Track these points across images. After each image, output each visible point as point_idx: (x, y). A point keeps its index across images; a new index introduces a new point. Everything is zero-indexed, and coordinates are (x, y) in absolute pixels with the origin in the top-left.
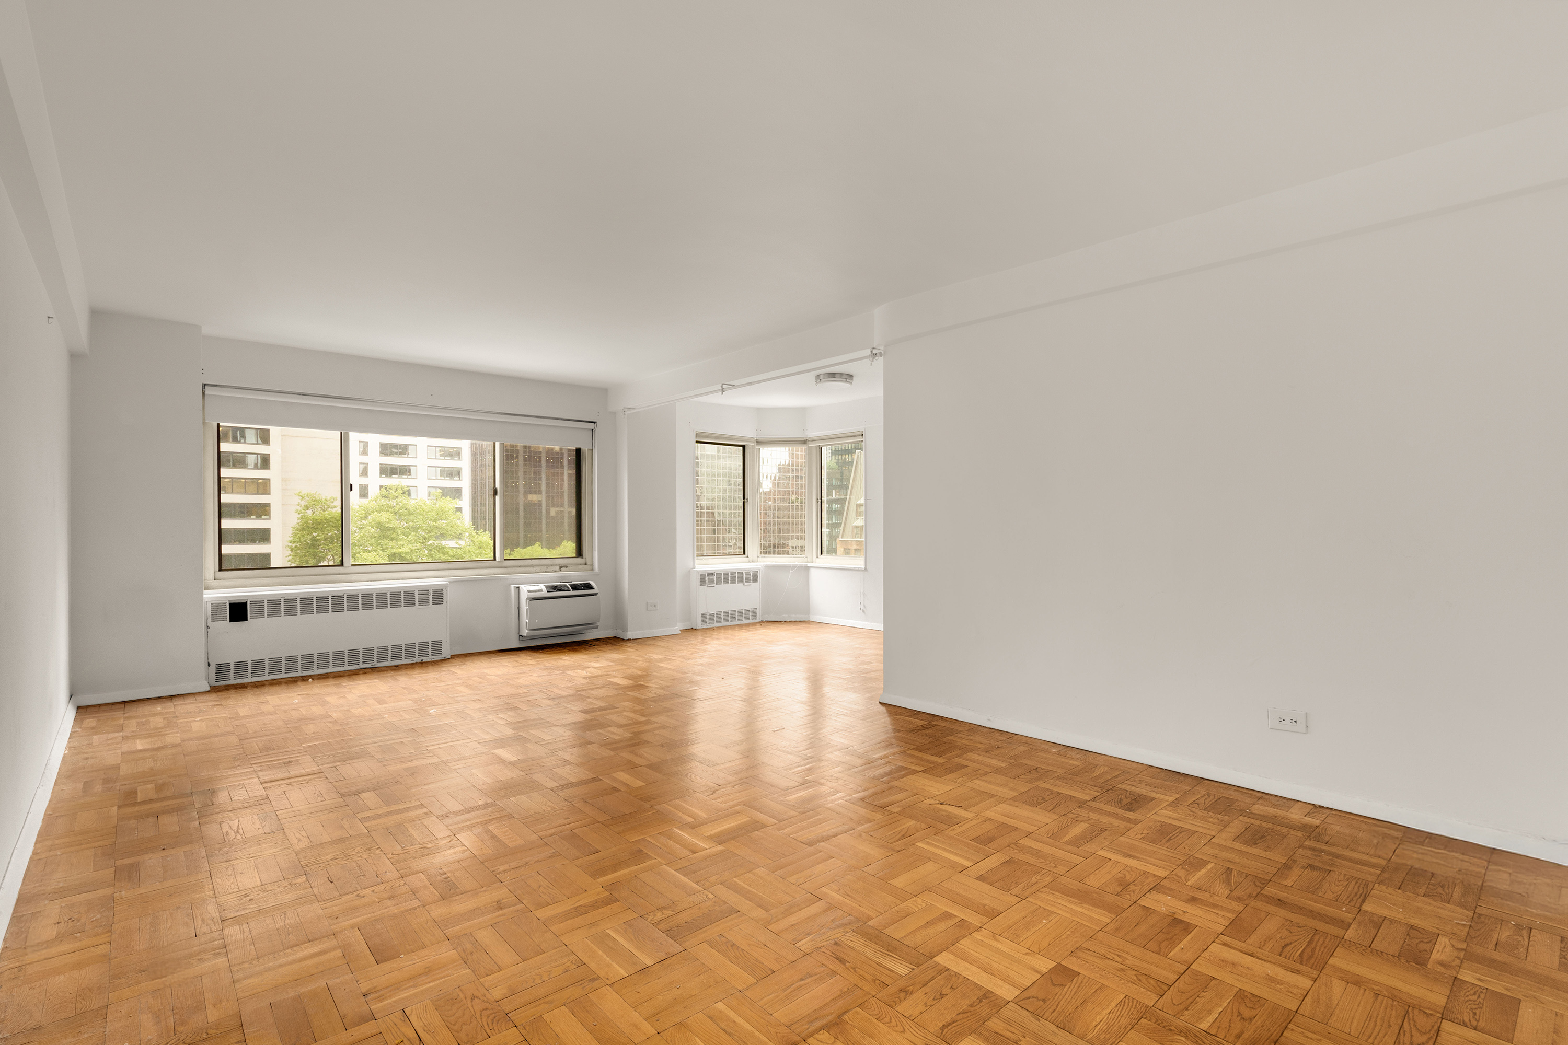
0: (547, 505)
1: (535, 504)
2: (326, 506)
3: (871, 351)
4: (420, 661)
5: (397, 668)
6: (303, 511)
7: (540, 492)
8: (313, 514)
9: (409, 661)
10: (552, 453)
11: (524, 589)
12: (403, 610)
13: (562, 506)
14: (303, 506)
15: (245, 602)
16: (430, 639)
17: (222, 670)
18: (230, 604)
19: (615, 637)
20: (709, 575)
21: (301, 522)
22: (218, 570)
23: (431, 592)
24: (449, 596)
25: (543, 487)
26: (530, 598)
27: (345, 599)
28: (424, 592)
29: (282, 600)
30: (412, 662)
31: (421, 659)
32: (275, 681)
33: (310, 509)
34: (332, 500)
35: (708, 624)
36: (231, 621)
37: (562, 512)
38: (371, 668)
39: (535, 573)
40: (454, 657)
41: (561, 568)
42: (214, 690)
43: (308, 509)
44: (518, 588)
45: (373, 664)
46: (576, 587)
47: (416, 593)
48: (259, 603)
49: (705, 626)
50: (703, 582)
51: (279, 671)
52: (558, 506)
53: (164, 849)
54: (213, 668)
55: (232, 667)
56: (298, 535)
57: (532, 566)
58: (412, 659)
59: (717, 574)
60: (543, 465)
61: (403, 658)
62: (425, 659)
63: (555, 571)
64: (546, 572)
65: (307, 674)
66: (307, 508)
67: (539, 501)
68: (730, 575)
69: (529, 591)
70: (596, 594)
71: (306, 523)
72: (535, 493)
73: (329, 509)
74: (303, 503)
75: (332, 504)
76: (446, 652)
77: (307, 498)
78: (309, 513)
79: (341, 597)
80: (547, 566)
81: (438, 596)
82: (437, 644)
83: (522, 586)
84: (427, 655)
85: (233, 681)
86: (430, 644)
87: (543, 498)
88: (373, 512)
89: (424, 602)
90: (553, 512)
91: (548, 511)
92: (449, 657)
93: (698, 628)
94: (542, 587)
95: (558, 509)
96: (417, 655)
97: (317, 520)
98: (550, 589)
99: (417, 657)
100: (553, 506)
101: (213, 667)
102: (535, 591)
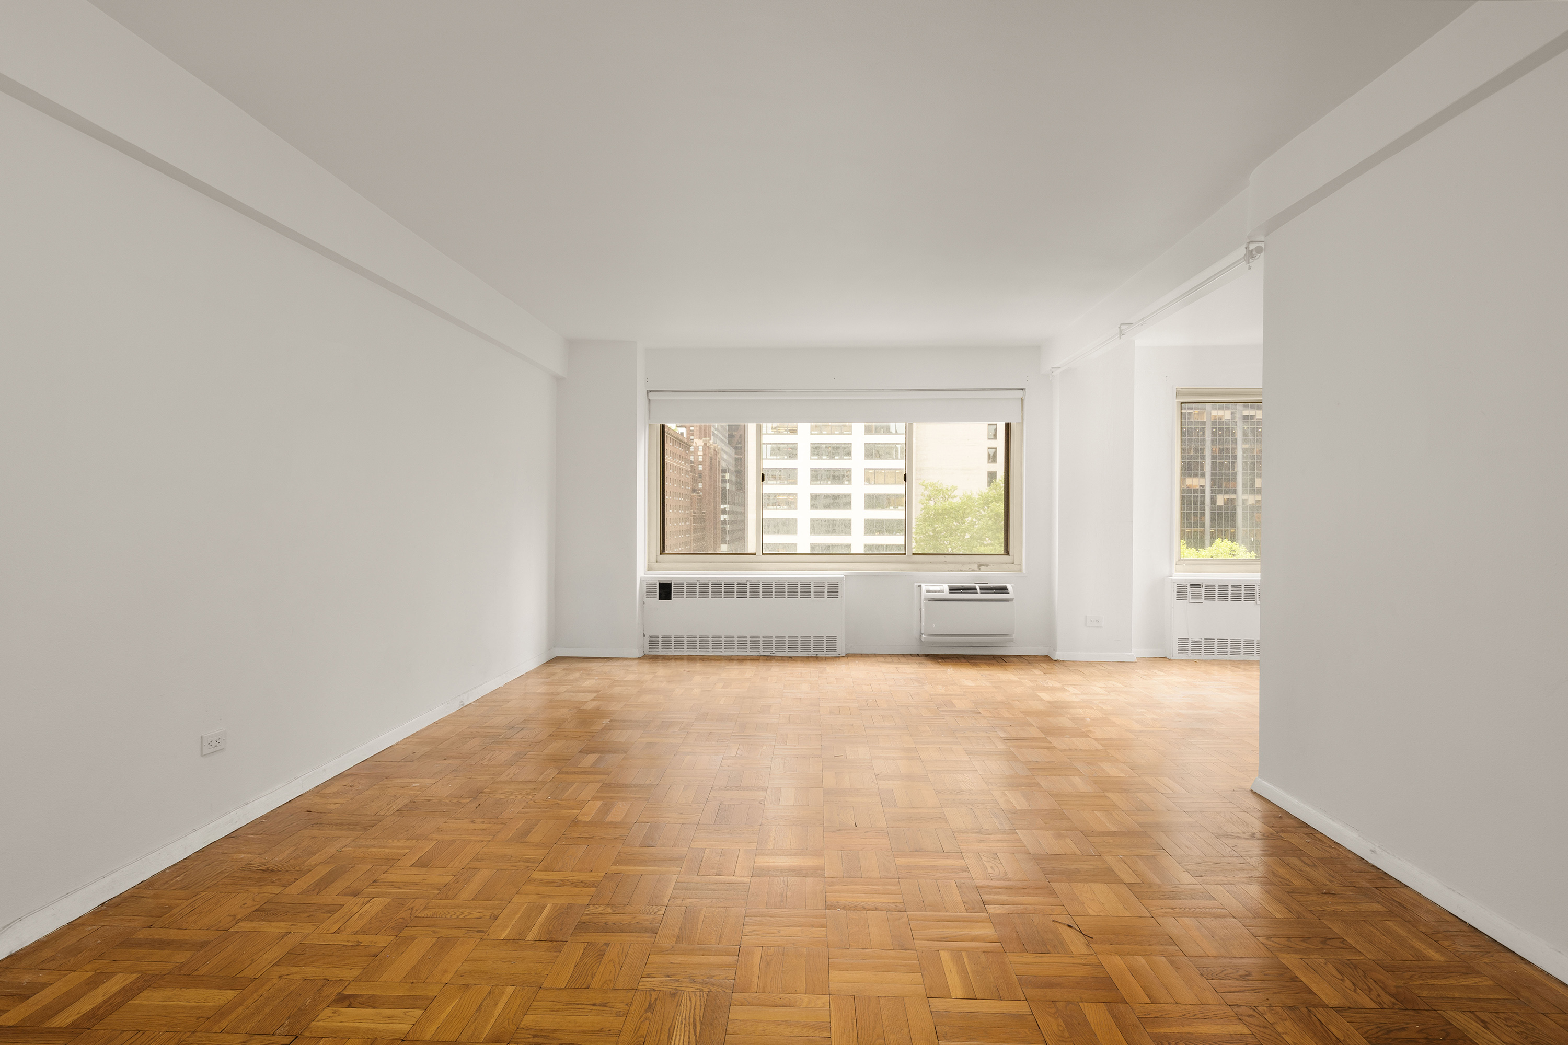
0: (1213, 491)
1: (1196, 491)
2: (946, 496)
3: (1246, 248)
4: (815, 655)
5: (790, 659)
6: (925, 501)
7: (1203, 475)
8: (935, 504)
9: (804, 654)
10: (1221, 423)
11: (924, 587)
12: (799, 601)
13: (1235, 492)
14: (926, 497)
15: (670, 582)
16: (825, 633)
17: (653, 640)
18: (660, 584)
19: (1047, 656)
20: (1192, 585)
21: (924, 513)
22: (659, 554)
23: (826, 585)
24: (842, 590)
25: (1208, 468)
26: (929, 599)
27: (748, 586)
28: (820, 584)
29: (698, 584)
30: (808, 655)
31: (816, 653)
32: (691, 657)
33: (932, 499)
34: (953, 490)
35: (1190, 655)
36: (660, 598)
37: (1233, 500)
38: (768, 656)
39: (948, 571)
40: (847, 656)
41: (980, 566)
42: (645, 657)
43: (930, 500)
44: (920, 586)
45: (772, 652)
46: (985, 590)
47: (812, 586)
48: (680, 585)
49: (1184, 657)
50: (1181, 595)
51: (695, 649)
52: (1227, 493)
53: (445, 759)
54: (647, 639)
55: (660, 640)
56: (920, 527)
57: (945, 563)
58: (807, 652)
59: (1207, 586)
60: (1207, 439)
61: (799, 650)
62: (820, 654)
63: (973, 570)
64: (961, 570)
65: (716, 655)
66: (930, 498)
67: (1201, 486)
68: (1230, 589)
69: (928, 591)
70: (1011, 600)
71: (928, 513)
72: (1196, 476)
73: (950, 499)
74: (926, 493)
75: (953, 494)
76: (841, 649)
77: (930, 488)
78: (932, 503)
79: (745, 584)
80: (963, 563)
81: (834, 589)
82: (832, 640)
83: (923, 585)
84: (822, 650)
85: (660, 653)
86: (825, 639)
87: (1206, 482)
88: (992, 502)
89: (819, 595)
90: (1220, 500)
91: (1213, 501)
92: (844, 655)
93: (1172, 658)
94: (945, 588)
95: (1227, 497)
96: (812, 648)
97: (938, 510)
98: (953, 590)
99: (812, 650)
100: (1220, 493)
101: (647, 637)
102: (935, 592)
